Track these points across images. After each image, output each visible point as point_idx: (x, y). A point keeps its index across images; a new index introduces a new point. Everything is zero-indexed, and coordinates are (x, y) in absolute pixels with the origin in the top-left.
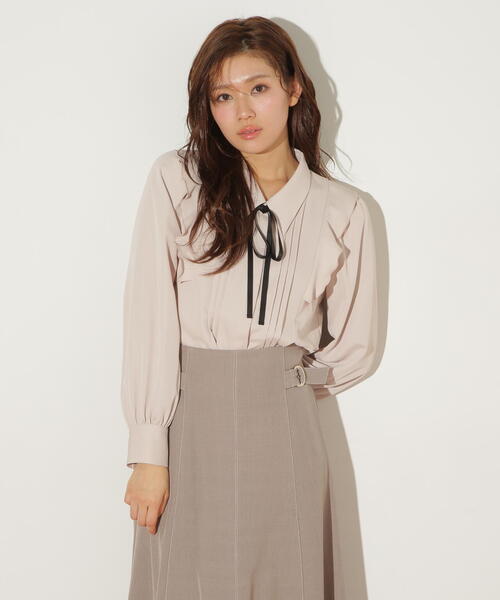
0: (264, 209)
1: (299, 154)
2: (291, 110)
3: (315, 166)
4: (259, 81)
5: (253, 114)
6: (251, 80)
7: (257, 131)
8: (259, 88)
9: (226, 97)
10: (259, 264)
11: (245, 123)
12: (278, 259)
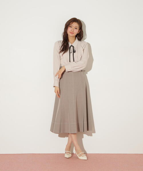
4: (77, 28)
5: (74, 31)
8: (76, 28)
10: (71, 54)
12: (75, 52)
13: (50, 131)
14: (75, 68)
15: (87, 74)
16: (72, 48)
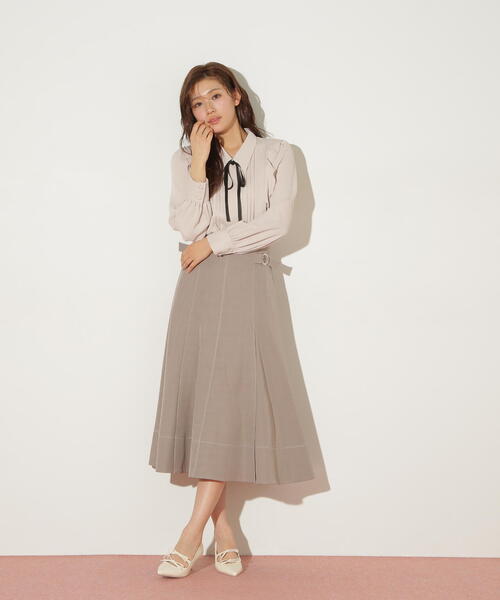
0: (232, 163)
1: (248, 130)
2: (236, 107)
3: (258, 133)
4: (215, 92)
5: (214, 110)
6: (211, 92)
7: (219, 118)
8: (216, 96)
9: (200, 104)
10: (233, 193)
11: (210, 116)
14: (245, 242)
15: (288, 274)
16: (232, 169)
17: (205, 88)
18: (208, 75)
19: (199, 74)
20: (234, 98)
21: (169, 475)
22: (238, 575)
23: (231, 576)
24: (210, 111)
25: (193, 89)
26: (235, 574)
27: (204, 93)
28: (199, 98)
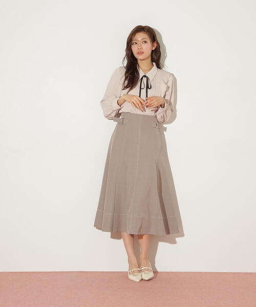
0: (145, 76)
1: (154, 64)
2: (152, 51)
3: (159, 67)
4: (145, 40)
6: (143, 39)
7: (143, 53)
8: (145, 42)
9: (136, 43)
10: (143, 91)
11: (139, 50)
12: (150, 89)
13: (95, 226)
16: (145, 80)
17: (140, 37)
18: (144, 31)
19: (139, 29)
20: (153, 46)
21: (110, 233)
22: (140, 281)
23: (136, 282)
24: (140, 48)
25: (135, 35)
26: (138, 281)
27: (140, 39)
28: (136, 40)
